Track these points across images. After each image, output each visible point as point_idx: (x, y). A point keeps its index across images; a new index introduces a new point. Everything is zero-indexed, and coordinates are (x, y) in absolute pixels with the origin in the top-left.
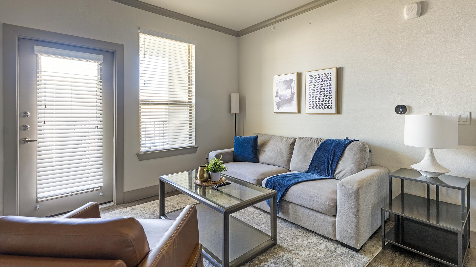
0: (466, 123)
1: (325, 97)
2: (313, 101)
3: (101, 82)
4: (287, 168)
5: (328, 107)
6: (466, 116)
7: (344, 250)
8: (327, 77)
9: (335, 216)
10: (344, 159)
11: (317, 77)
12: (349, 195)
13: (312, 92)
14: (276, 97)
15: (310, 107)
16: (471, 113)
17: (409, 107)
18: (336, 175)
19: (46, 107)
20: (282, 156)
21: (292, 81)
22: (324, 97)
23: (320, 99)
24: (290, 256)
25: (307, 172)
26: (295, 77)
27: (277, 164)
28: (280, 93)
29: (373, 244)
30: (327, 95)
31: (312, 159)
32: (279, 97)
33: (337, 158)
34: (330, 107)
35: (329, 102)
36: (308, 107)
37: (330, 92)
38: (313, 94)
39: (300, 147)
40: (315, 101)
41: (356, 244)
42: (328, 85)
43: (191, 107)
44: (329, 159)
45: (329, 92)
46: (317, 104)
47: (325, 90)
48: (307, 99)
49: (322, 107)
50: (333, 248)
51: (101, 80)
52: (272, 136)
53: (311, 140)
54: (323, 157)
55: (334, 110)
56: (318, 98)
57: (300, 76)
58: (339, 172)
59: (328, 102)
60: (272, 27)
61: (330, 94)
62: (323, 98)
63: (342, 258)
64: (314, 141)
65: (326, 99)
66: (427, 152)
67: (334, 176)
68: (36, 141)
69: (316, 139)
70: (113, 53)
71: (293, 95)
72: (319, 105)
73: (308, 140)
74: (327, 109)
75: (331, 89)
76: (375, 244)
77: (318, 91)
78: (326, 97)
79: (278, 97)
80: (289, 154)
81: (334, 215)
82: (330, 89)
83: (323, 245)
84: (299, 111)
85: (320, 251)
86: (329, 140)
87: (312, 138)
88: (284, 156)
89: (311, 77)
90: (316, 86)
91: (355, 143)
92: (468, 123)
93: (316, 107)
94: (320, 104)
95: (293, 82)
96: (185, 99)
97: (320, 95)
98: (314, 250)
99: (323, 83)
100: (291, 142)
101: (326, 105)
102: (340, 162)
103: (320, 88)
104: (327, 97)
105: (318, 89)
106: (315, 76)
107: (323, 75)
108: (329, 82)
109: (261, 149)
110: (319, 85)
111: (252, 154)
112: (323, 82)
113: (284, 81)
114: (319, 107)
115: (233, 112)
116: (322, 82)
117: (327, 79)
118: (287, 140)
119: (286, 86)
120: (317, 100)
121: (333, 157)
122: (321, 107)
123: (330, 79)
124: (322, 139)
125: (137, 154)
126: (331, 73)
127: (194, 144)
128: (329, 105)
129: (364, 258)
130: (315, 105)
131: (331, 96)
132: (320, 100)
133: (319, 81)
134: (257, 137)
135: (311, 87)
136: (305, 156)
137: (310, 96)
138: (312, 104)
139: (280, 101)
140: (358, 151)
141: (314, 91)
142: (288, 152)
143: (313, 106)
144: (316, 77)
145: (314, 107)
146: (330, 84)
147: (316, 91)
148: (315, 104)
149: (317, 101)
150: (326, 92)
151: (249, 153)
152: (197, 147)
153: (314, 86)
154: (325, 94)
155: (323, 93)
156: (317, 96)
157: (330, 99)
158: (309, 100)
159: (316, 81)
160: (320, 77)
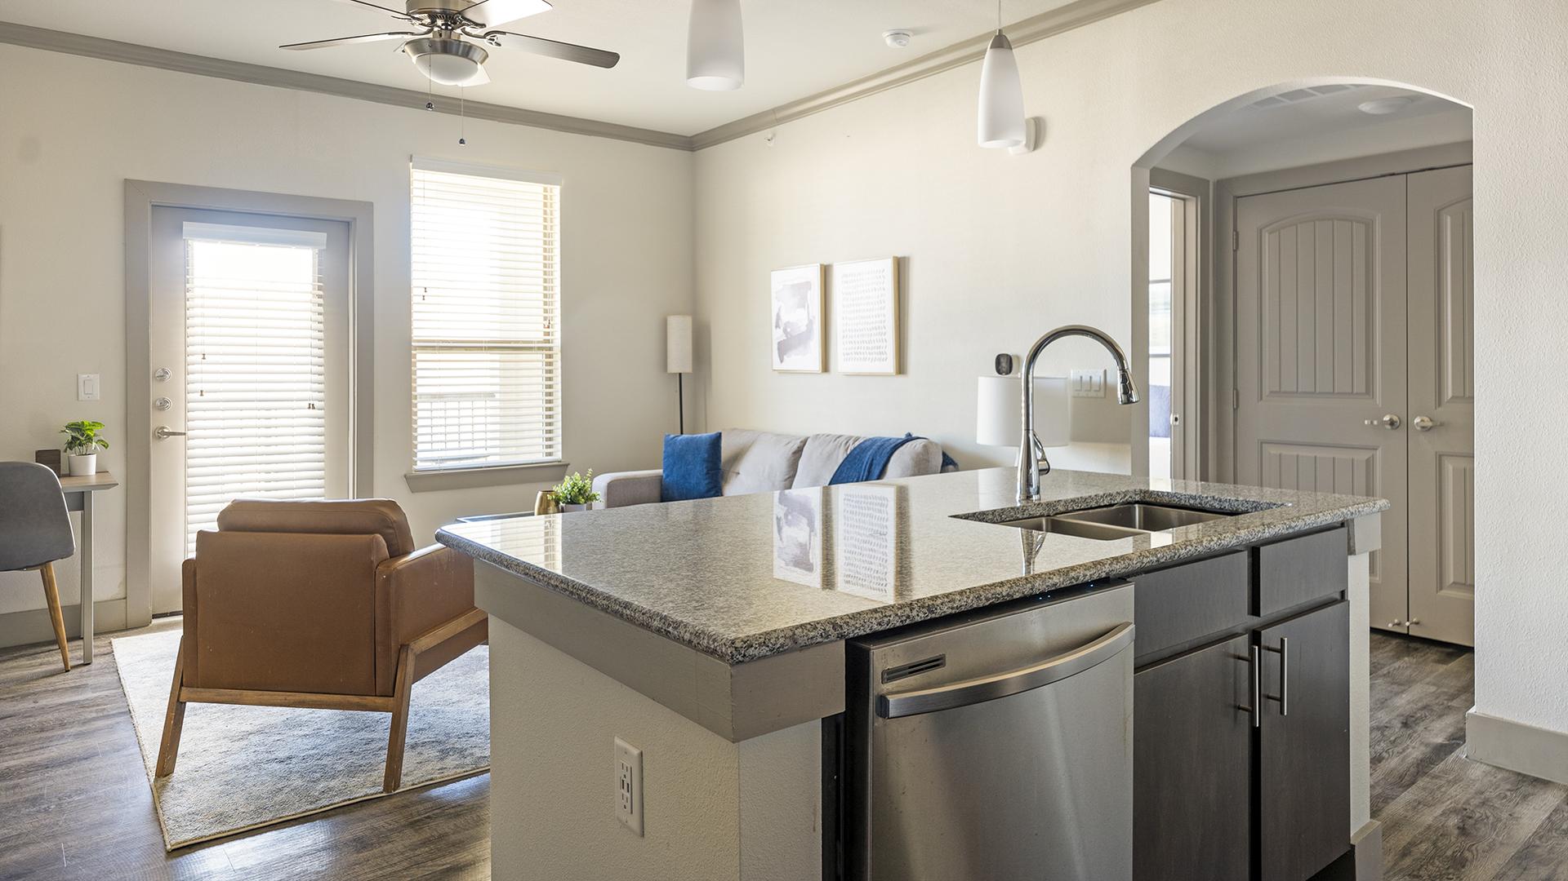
1: (873, 332)
2: (851, 340)
3: (320, 297)
5: (879, 356)
6: (1098, 379)
8: (877, 280)
11: (859, 280)
13: (849, 318)
14: (776, 327)
15: (846, 357)
16: (1105, 371)
17: (1017, 358)
19: (204, 358)
21: (808, 285)
22: (871, 330)
23: (864, 335)
26: (814, 276)
28: (784, 319)
30: (877, 326)
32: (782, 328)
34: (883, 357)
35: (882, 344)
36: (841, 356)
37: (883, 318)
38: (851, 322)
39: (811, 458)
40: (855, 341)
42: (879, 300)
43: (550, 356)
45: (880, 318)
46: (859, 350)
47: (874, 313)
48: (840, 334)
49: (868, 356)
51: (321, 293)
52: (762, 431)
55: (890, 365)
56: (859, 333)
57: (826, 272)
59: (879, 344)
60: (768, 133)
61: (882, 325)
64: (842, 442)
65: (876, 336)
68: (185, 434)
69: (846, 438)
70: (348, 222)
71: (811, 322)
72: (862, 351)
73: (831, 441)
74: (878, 360)
77: (860, 314)
78: (876, 332)
79: (780, 329)
82: (884, 311)
84: (826, 368)
87: (839, 436)
89: (846, 279)
90: (857, 302)
91: (913, 445)
92: (1101, 394)
94: (865, 349)
95: (811, 288)
96: (536, 334)
97: (863, 327)
99: (870, 294)
100: (795, 448)
101: (876, 350)
103: (863, 307)
104: (878, 331)
105: (860, 310)
106: (855, 276)
107: (870, 273)
108: (881, 292)
109: (729, 469)
110: (861, 298)
111: (706, 482)
113: (793, 286)
114: (862, 356)
115: (674, 367)
116: (868, 291)
117: (877, 285)
118: (787, 442)
119: (796, 300)
120: (861, 339)
122: (865, 356)
123: (881, 286)
124: (858, 438)
125: (406, 476)
126: (885, 269)
127: (558, 455)
128: (881, 350)
130: (855, 351)
131: (885, 328)
132: (864, 339)
133: (862, 289)
134: (719, 437)
135: (847, 303)
137: (844, 328)
138: (849, 349)
139: (785, 338)
141: (852, 315)
143: (852, 353)
145: (854, 356)
146: (882, 299)
148: (855, 349)
149: (859, 341)
150: (876, 317)
151: (698, 475)
152: (567, 465)
153: (852, 303)
154: (873, 323)
155: (869, 321)
156: (858, 327)
157: (883, 337)
158: (843, 337)
159: (856, 290)
160: (863, 280)
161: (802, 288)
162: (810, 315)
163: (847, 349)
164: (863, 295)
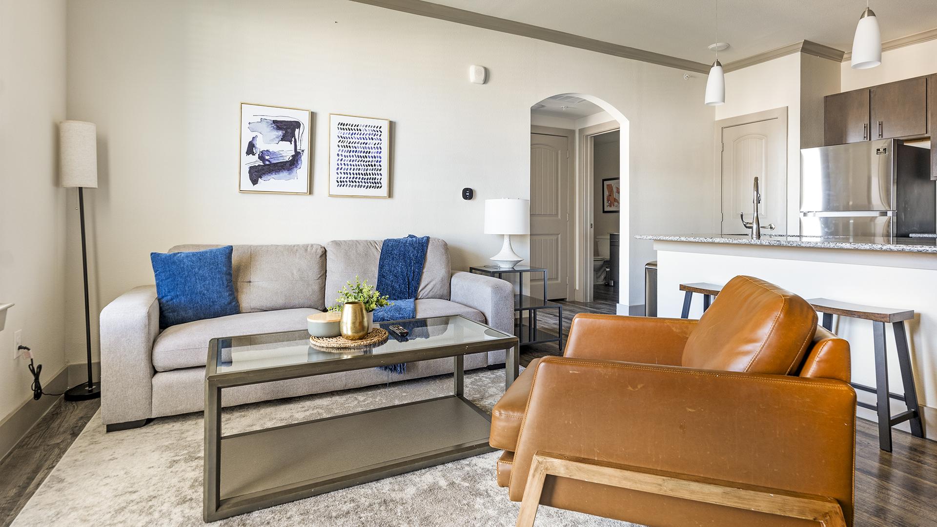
1: (369, 168)
2: (345, 171)
5: (375, 185)
8: (374, 133)
10: (428, 265)
11: (356, 129)
13: (345, 156)
14: (248, 153)
15: (340, 183)
17: (474, 190)
18: (421, 292)
20: (308, 284)
21: (296, 124)
22: (367, 166)
23: (360, 169)
28: (260, 146)
30: (373, 164)
32: (257, 156)
33: (419, 266)
34: (377, 185)
35: (377, 177)
36: (333, 183)
37: (379, 160)
38: (346, 159)
40: (350, 173)
42: (376, 146)
45: (376, 159)
46: (354, 179)
47: (370, 155)
48: (333, 167)
49: (364, 184)
53: (360, 243)
55: (384, 191)
56: (355, 167)
57: (313, 117)
58: (426, 286)
59: (374, 177)
61: (378, 163)
62: (366, 168)
65: (372, 170)
67: (417, 295)
71: (298, 154)
72: (357, 180)
74: (373, 188)
75: (381, 155)
77: (357, 154)
78: (372, 168)
79: (254, 155)
80: (320, 277)
86: (388, 241)
87: (357, 241)
88: (310, 283)
89: (342, 127)
90: (353, 145)
93: (351, 184)
94: (361, 180)
95: (299, 127)
97: (359, 163)
101: (371, 181)
102: (424, 270)
103: (360, 150)
104: (374, 167)
105: (356, 151)
106: (352, 126)
107: (366, 127)
110: (358, 143)
112: (367, 139)
113: (274, 122)
114: (357, 184)
116: (364, 139)
117: (374, 136)
119: (279, 133)
121: (413, 266)
122: (361, 184)
123: (378, 137)
124: (377, 241)
126: (380, 127)
128: (376, 181)
130: (350, 180)
131: (380, 166)
132: (360, 172)
133: (359, 136)
134: (230, 248)
135: (342, 144)
137: (339, 162)
138: (344, 178)
139: (262, 164)
141: (348, 154)
142: (317, 273)
143: (346, 182)
144: (353, 128)
145: (348, 183)
146: (379, 146)
147: (354, 154)
148: (350, 178)
150: (372, 158)
153: (348, 145)
154: (369, 162)
155: (366, 159)
156: (354, 163)
157: (379, 172)
158: (338, 169)
159: (353, 136)
160: (360, 130)
162: (298, 148)
163: (341, 178)
164: (361, 141)
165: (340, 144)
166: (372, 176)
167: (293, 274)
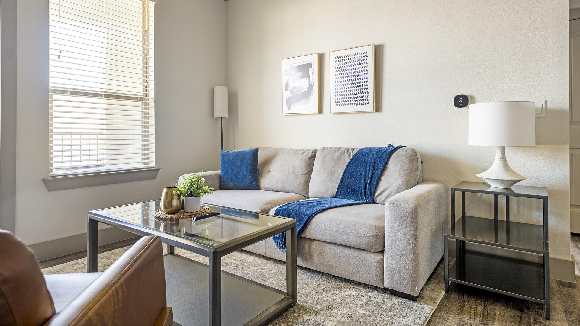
0: (541, 115)
1: (358, 88)
2: (341, 94)
4: (304, 194)
5: (363, 102)
7: (395, 300)
8: (361, 58)
9: (382, 252)
10: (387, 173)
11: (348, 59)
12: (403, 218)
13: (340, 81)
14: (286, 90)
15: (337, 103)
16: (546, 101)
17: (471, 97)
18: (377, 197)
20: (297, 177)
21: (310, 65)
22: (356, 87)
23: (351, 90)
24: (319, 318)
25: (335, 198)
26: (314, 60)
27: (288, 189)
28: (292, 85)
29: (433, 288)
30: (361, 84)
31: (342, 177)
32: (290, 90)
33: (378, 172)
34: (365, 102)
35: (364, 95)
36: (333, 104)
37: (366, 80)
38: (341, 84)
39: (324, 160)
40: (344, 95)
41: (413, 290)
42: (363, 69)
43: (147, 104)
44: (367, 174)
45: (364, 80)
46: (347, 99)
47: (359, 77)
48: (333, 91)
49: (354, 102)
50: (380, 300)
52: (280, 149)
53: (339, 150)
54: (358, 173)
55: (371, 106)
56: (348, 89)
57: (321, 57)
58: (382, 193)
59: (362, 95)
61: (365, 84)
62: (356, 89)
63: (395, 311)
64: (343, 151)
65: (361, 90)
66: (497, 154)
67: (373, 199)
69: (346, 148)
71: (311, 86)
72: (349, 100)
73: (336, 151)
74: (361, 104)
75: (367, 76)
76: (435, 287)
77: (348, 79)
78: (360, 88)
79: (288, 91)
80: (306, 173)
81: (380, 250)
82: (365, 76)
83: (365, 296)
84: (320, 111)
85: (362, 306)
86: (364, 149)
87: (340, 148)
88: (299, 176)
89: (338, 60)
90: (346, 72)
91: (403, 150)
92: (543, 115)
93: (345, 103)
94: (352, 99)
95: (311, 67)
96: (137, 89)
97: (351, 86)
98: (353, 306)
99: (355, 67)
100: (310, 155)
101: (360, 99)
102: (382, 178)
103: (351, 75)
104: (362, 87)
105: (348, 76)
106: (344, 57)
107: (355, 55)
108: (364, 66)
109: (263, 169)
110: (349, 70)
111: (251, 177)
112: (356, 65)
113: (298, 67)
114: (350, 102)
115: (218, 115)
116: (353, 65)
117: (361, 61)
118: (303, 153)
119: (301, 73)
120: (347, 93)
121: (373, 172)
122: (352, 102)
123: (365, 61)
124: (354, 149)
125: (43, 180)
126: (367, 52)
127: (152, 163)
128: (364, 98)
129: (424, 308)
130: (344, 100)
131: (367, 85)
132: (351, 93)
133: (349, 64)
134: (257, 150)
136: (331, 174)
137: (336, 87)
138: (340, 99)
139: (292, 96)
140: (407, 161)
141: (342, 80)
142: (305, 170)
143: (342, 102)
144: (345, 59)
145: (343, 103)
146: (365, 69)
147: (346, 79)
148: (344, 98)
149: (346, 95)
150: (361, 80)
151: (245, 175)
152: (158, 170)
153: (342, 73)
154: (358, 83)
155: (355, 82)
156: (347, 86)
157: (366, 91)
158: (335, 92)
159: (345, 65)
160: (351, 59)
161: (305, 68)
162: (311, 82)
163: (338, 99)
164: (351, 68)
165: (337, 73)
166: (360, 95)
167: (289, 169)
